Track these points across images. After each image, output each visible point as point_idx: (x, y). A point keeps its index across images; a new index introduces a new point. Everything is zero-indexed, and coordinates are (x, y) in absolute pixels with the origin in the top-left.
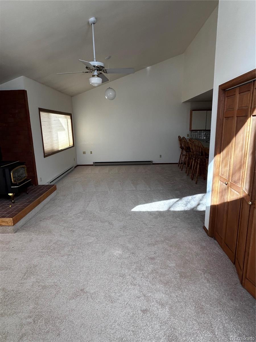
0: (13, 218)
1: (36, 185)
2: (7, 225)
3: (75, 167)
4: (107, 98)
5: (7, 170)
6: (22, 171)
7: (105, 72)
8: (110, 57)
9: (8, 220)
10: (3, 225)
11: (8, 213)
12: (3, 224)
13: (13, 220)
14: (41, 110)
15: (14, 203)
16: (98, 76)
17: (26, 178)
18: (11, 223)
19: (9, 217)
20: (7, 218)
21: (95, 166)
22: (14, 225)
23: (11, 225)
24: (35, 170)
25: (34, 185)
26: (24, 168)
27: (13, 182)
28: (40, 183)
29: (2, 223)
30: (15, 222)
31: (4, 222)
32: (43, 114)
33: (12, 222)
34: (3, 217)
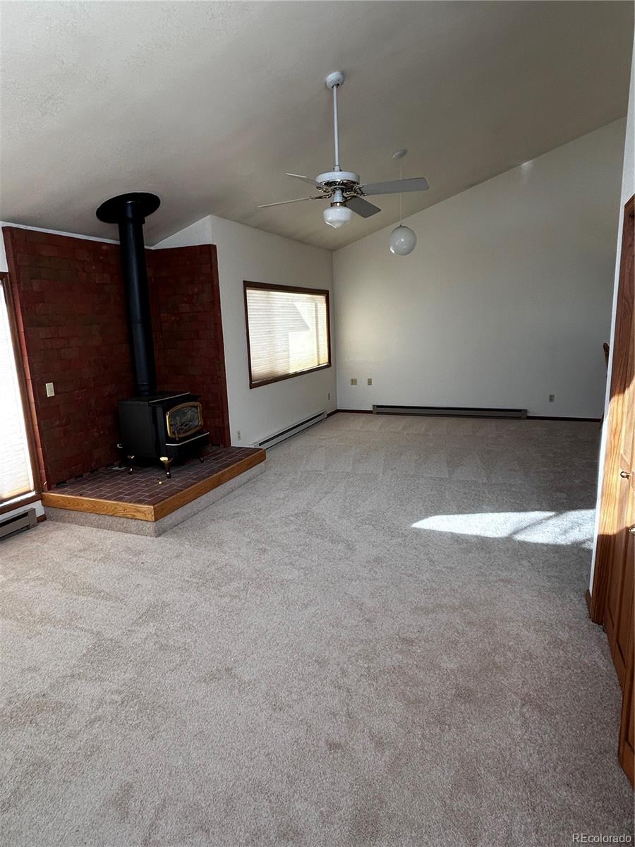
0: (156, 506)
1: (225, 447)
2: (143, 518)
3: (329, 415)
4: (393, 252)
5: (159, 410)
6: (193, 415)
7: (360, 192)
8: (404, 153)
9: (146, 509)
10: (137, 517)
11: (150, 496)
12: (139, 515)
13: (154, 509)
14: (248, 285)
15: (169, 477)
16: (343, 204)
17: (198, 428)
18: (151, 517)
19: (149, 503)
20: (145, 504)
21: (378, 413)
22: (156, 520)
23: (150, 520)
24: (225, 415)
25: (222, 446)
26: (196, 407)
27: (169, 435)
28: (235, 442)
29: (135, 514)
30: (158, 516)
31: (138, 511)
32: (253, 294)
33: (153, 513)
34: (140, 502)
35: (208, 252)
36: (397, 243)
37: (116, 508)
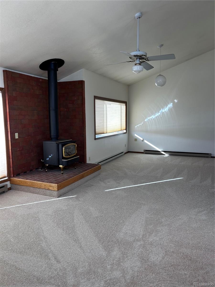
0: (58, 184)
1: (84, 163)
2: (53, 189)
3: (125, 153)
4: (157, 85)
5: (60, 146)
6: (73, 148)
7: (147, 59)
9: (54, 185)
10: (50, 189)
11: (55, 181)
12: (51, 188)
13: (58, 185)
14: (96, 98)
15: (62, 174)
16: (140, 64)
17: (75, 154)
18: (56, 189)
19: (55, 183)
20: (54, 183)
21: (146, 153)
22: (58, 190)
23: (56, 190)
24: (85, 150)
25: (83, 163)
26: (75, 146)
27: (64, 156)
28: (88, 162)
29: (49, 188)
30: (59, 188)
31: (51, 186)
32: (97, 101)
33: (57, 187)
34: (51, 182)
35: (81, 83)
36: (158, 82)
37: (41, 185)
